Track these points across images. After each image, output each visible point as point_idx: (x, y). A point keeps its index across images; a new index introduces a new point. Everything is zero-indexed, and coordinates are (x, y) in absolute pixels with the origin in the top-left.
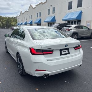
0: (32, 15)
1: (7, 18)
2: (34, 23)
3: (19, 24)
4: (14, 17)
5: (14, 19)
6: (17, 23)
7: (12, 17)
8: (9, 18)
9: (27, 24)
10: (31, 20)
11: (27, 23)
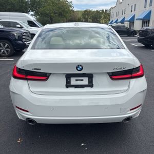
0: (135, 5)
1: (94, 11)
2: (137, 20)
3: (112, 21)
4: (106, 11)
5: (105, 13)
6: (109, 20)
7: (103, 10)
8: (97, 12)
9: (125, 22)
10: (133, 13)
11: (125, 20)
